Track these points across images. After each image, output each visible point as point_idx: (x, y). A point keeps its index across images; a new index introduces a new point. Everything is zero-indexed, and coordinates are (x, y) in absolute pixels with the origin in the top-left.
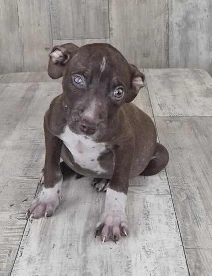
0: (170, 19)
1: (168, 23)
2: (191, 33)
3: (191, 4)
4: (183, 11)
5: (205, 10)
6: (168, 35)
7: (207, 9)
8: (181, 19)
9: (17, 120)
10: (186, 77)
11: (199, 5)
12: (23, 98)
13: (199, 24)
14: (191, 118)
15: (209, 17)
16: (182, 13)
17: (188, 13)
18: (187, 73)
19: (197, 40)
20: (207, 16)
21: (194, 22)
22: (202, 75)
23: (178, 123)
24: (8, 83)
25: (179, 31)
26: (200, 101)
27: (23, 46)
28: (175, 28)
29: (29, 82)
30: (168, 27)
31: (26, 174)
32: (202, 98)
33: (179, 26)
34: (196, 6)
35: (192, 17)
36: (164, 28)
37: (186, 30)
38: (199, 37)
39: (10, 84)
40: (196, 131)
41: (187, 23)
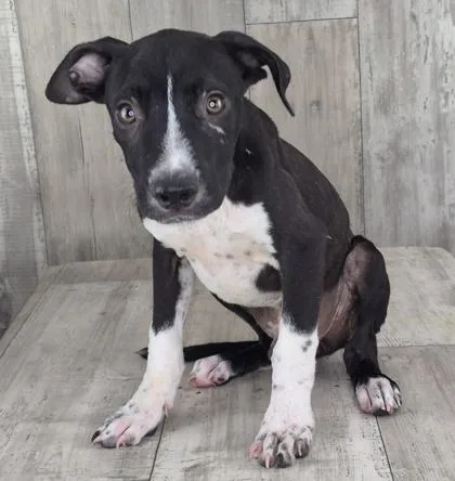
0: (366, 147)
1: (361, 155)
2: (405, 173)
3: (403, 118)
4: (389, 132)
5: (430, 130)
6: (362, 177)
7: (432, 128)
8: (386, 147)
9: (96, 360)
10: (412, 263)
11: (417, 120)
12: (103, 314)
13: (417, 155)
14: (427, 350)
15: (437, 142)
16: (387, 137)
17: (398, 136)
18: (413, 257)
19: (415, 185)
20: (433, 141)
21: (409, 153)
22: (440, 261)
23: (404, 360)
24: (72, 282)
25: (382, 168)
26: (442, 313)
27: (93, 200)
28: (376, 164)
29: (113, 280)
30: (361, 162)
31: (121, 472)
32: (445, 308)
33: (383, 160)
34: (414, 121)
35: (404, 143)
36: (354, 165)
37: (394, 168)
38: (420, 180)
39: (76, 286)
40: (438, 376)
41: (398, 155)
